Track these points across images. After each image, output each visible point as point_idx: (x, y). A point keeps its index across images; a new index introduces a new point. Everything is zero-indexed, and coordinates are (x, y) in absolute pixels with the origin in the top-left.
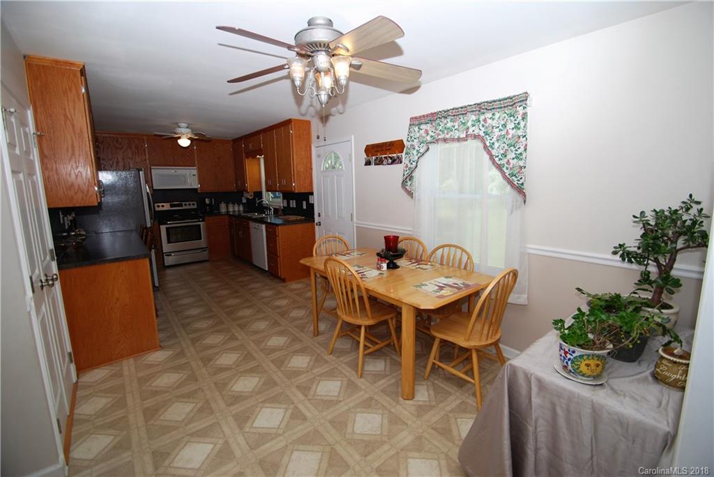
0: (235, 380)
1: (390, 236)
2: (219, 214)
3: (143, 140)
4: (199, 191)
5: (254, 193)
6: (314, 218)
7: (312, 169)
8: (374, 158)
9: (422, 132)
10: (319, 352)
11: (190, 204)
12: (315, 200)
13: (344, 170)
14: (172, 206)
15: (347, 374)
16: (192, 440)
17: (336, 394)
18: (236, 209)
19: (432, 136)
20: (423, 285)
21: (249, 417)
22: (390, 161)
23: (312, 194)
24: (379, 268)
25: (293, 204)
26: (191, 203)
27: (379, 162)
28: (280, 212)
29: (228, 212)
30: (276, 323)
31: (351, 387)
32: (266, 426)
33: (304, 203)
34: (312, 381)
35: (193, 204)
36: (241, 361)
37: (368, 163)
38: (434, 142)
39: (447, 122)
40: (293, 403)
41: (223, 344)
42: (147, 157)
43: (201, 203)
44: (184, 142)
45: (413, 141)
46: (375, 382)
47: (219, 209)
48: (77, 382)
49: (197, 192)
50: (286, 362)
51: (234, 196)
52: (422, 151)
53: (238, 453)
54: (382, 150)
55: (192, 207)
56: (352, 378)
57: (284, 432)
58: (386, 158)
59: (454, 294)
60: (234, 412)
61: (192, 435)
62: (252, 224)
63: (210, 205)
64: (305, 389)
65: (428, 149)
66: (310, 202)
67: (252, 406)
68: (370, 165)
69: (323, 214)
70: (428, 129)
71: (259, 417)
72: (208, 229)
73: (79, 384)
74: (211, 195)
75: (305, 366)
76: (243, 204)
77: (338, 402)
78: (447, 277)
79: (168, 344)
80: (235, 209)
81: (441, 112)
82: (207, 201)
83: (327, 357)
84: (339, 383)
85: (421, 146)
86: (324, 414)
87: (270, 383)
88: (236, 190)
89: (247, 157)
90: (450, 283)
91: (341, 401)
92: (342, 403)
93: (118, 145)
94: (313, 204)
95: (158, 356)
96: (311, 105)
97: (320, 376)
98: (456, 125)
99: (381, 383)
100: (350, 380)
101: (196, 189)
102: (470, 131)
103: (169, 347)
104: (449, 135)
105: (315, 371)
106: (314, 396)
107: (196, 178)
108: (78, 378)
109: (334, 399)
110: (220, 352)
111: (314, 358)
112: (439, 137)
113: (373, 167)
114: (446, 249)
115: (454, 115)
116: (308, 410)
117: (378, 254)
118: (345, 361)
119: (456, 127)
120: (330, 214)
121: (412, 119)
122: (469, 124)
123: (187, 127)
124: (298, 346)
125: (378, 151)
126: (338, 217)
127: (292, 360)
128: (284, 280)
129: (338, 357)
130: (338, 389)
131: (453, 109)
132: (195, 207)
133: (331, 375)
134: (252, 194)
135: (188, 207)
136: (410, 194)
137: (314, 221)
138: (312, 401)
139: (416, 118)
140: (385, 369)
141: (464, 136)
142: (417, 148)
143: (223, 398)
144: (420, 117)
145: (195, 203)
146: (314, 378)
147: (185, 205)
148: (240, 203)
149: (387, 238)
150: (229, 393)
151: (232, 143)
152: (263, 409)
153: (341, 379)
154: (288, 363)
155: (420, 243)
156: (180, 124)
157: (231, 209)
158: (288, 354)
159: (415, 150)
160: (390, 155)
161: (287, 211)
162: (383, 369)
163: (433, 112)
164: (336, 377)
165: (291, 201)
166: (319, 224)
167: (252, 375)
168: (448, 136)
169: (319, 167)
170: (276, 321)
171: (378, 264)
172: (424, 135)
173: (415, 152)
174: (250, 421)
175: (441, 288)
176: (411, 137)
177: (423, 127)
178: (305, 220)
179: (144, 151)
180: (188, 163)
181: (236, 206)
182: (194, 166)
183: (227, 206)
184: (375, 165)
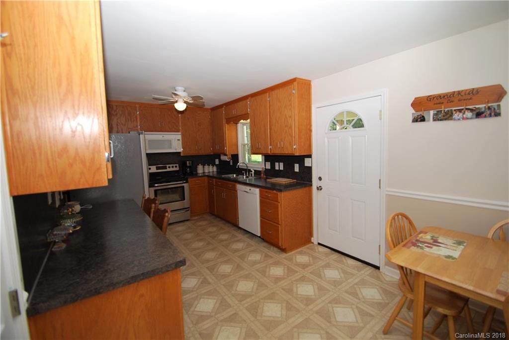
2: (198, 175)
3: (136, 107)
4: (182, 155)
5: (232, 155)
6: (311, 182)
8: (432, 112)
11: (173, 167)
12: (313, 162)
14: (157, 168)
25: (280, 166)
26: (174, 165)
27: (445, 117)
28: (262, 174)
29: (204, 173)
33: (297, 166)
35: (176, 167)
37: (419, 120)
42: (139, 124)
43: (183, 165)
44: (180, 106)
47: (197, 171)
49: (180, 155)
55: (175, 169)
62: (239, 187)
66: (306, 165)
68: (423, 121)
72: (190, 189)
74: (191, 158)
76: (216, 165)
80: (211, 170)
82: (188, 163)
88: (212, 154)
89: (227, 123)
94: (311, 168)
101: (180, 153)
107: (180, 142)
113: (431, 124)
123: (184, 91)
125: (441, 103)
126: (354, 183)
128: (283, 250)
132: (178, 169)
134: (230, 157)
135: (171, 169)
137: (311, 186)
145: (177, 165)
147: (169, 167)
148: (214, 164)
151: (210, 111)
157: (206, 171)
166: (319, 188)
178: (298, 183)
179: (136, 117)
180: (173, 129)
181: (211, 167)
182: (178, 132)
183: (204, 167)
184: (434, 120)
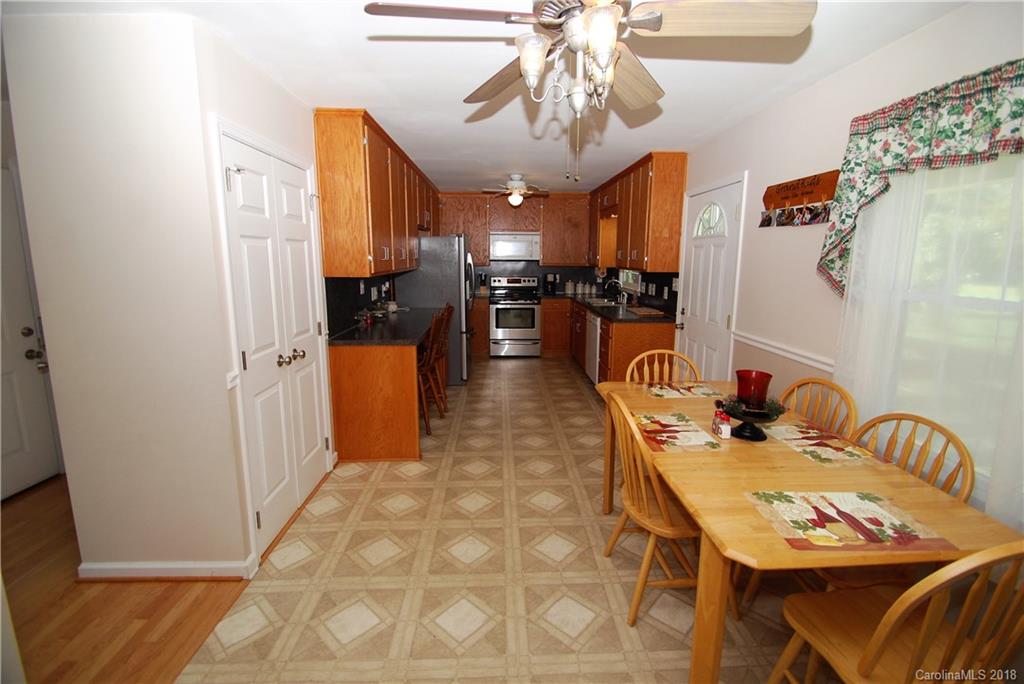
0: (460, 538)
1: (750, 372)
2: (564, 296)
3: (486, 199)
4: (541, 264)
5: (608, 269)
6: (675, 316)
7: (680, 234)
8: (778, 211)
9: (877, 148)
10: (593, 543)
11: (529, 281)
12: (679, 285)
13: (727, 235)
14: (508, 282)
15: (614, 607)
16: (365, 600)
17: (574, 634)
18: (587, 292)
19: (897, 156)
20: (782, 497)
21: (440, 603)
22: (808, 216)
23: (676, 275)
24: (716, 431)
25: (652, 289)
26: (531, 279)
27: (787, 220)
28: (634, 302)
29: (575, 294)
30: (562, 472)
31: (605, 636)
32: (448, 630)
33: (666, 289)
34: (553, 589)
35: (534, 281)
36: (485, 512)
37: (766, 222)
38: (900, 170)
39: (941, 116)
40: (504, 614)
41: (481, 479)
42: (488, 220)
43: (543, 279)
44: (516, 200)
45: (852, 170)
46: (653, 649)
47: (564, 290)
48: (331, 472)
49: (538, 265)
50: (538, 539)
51: (585, 273)
52: (870, 191)
53: (394, 652)
54: (796, 196)
55: (532, 284)
56: (618, 619)
57: (463, 655)
58: (800, 210)
59: (846, 548)
60: (429, 585)
61: (370, 592)
62: (589, 316)
63: (553, 283)
64: (534, 598)
65: (887, 187)
66: (674, 289)
67: (454, 588)
68: (769, 225)
69: (688, 312)
70: (890, 139)
71: (450, 610)
72: (545, 315)
73: (332, 475)
74: (554, 269)
75: (560, 558)
76: (597, 284)
77: (569, 651)
78: (863, 497)
79: (433, 456)
80: (585, 290)
81: (926, 94)
82: (550, 278)
83: (600, 558)
84: (589, 616)
85: (869, 181)
86: (535, 659)
87: (496, 564)
88: (587, 265)
89: (602, 218)
90: (859, 516)
91: (573, 652)
92: (573, 657)
93: (459, 207)
94: (676, 293)
95: (412, 469)
96: (555, 119)
97: (571, 587)
98: (967, 120)
99: (663, 655)
100: (611, 619)
101: (538, 261)
102: (1005, 132)
103: (430, 461)
104: (943, 147)
105: (569, 574)
106: (540, 617)
107: (539, 246)
108: (335, 467)
109: (566, 641)
110: (472, 488)
111: (580, 550)
112: (915, 155)
113: (774, 230)
114: (907, 425)
115: (964, 97)
116: (517, 638)
117: (719, 404)
118: (624, 580)
119: (967, 127)
120: (698, 314)
121: (856, 120)
122: (1003, 113)
123: (521, 180)
124: (568, 521)
125: (787, 198)
126: (710, 320)
127: (547, 541)
129: (618, 567)
130: (582, 626)
131: (961, 81)
132: (535, 284)
133: (587, 593)
134: (605, 271)
135: (526, 284)
136: (839, 287)
137: (675, 321)
138: (530, 625)
139: (865, 118)
140: (688, 633)
141: (985, 147)
142: (860, 185)
143: (433, 557)
144: (874, 114)
145: (536, 279)
146: (559, 586)
147: (524, 281)
148: (593, 282)
149: (743, 377)
150: (443, 554)
151: (589, 197)
152: (464, 601)
153: (598, 610)
154: (539, 543)
155: (844, 397)
156: (513, 176)
157: (580, 290)
158: (547, 527)
159: (855, 192)
160: (809, 205)
161: (643, 300)
162: (686, 628)
163: (906, 96)
164: (593, 601)
165: (650, 285)
166: (682, 327)
167: (484, 539)
168: (937, 152)
169: (692, 229)
170: (565, 468)
171: (714, 423)
172: (880, 154)
173: (854, 196)
174: (437, 610)
175: (822, 520)
176: (849, 162)
177: (879, 136)
178: (665, 317)
179: (485, 213)
180: (532, 228)
181: (587, 286)
182: (538, 231)
183: (575, 286)
184: (778, 225)
